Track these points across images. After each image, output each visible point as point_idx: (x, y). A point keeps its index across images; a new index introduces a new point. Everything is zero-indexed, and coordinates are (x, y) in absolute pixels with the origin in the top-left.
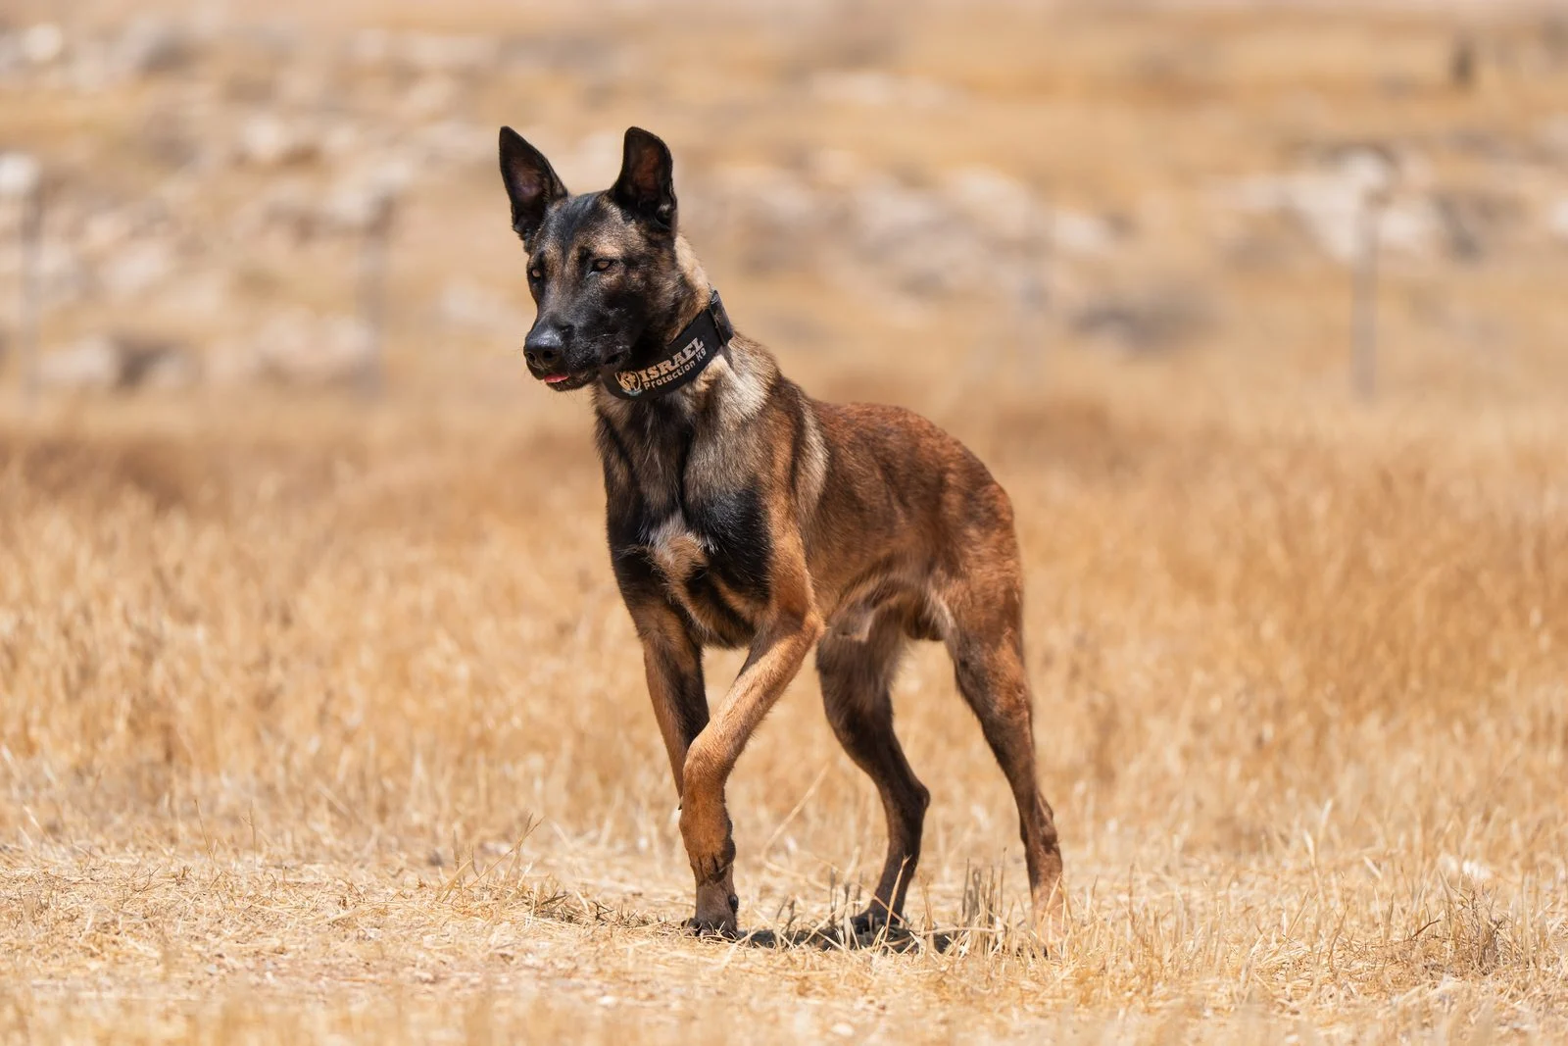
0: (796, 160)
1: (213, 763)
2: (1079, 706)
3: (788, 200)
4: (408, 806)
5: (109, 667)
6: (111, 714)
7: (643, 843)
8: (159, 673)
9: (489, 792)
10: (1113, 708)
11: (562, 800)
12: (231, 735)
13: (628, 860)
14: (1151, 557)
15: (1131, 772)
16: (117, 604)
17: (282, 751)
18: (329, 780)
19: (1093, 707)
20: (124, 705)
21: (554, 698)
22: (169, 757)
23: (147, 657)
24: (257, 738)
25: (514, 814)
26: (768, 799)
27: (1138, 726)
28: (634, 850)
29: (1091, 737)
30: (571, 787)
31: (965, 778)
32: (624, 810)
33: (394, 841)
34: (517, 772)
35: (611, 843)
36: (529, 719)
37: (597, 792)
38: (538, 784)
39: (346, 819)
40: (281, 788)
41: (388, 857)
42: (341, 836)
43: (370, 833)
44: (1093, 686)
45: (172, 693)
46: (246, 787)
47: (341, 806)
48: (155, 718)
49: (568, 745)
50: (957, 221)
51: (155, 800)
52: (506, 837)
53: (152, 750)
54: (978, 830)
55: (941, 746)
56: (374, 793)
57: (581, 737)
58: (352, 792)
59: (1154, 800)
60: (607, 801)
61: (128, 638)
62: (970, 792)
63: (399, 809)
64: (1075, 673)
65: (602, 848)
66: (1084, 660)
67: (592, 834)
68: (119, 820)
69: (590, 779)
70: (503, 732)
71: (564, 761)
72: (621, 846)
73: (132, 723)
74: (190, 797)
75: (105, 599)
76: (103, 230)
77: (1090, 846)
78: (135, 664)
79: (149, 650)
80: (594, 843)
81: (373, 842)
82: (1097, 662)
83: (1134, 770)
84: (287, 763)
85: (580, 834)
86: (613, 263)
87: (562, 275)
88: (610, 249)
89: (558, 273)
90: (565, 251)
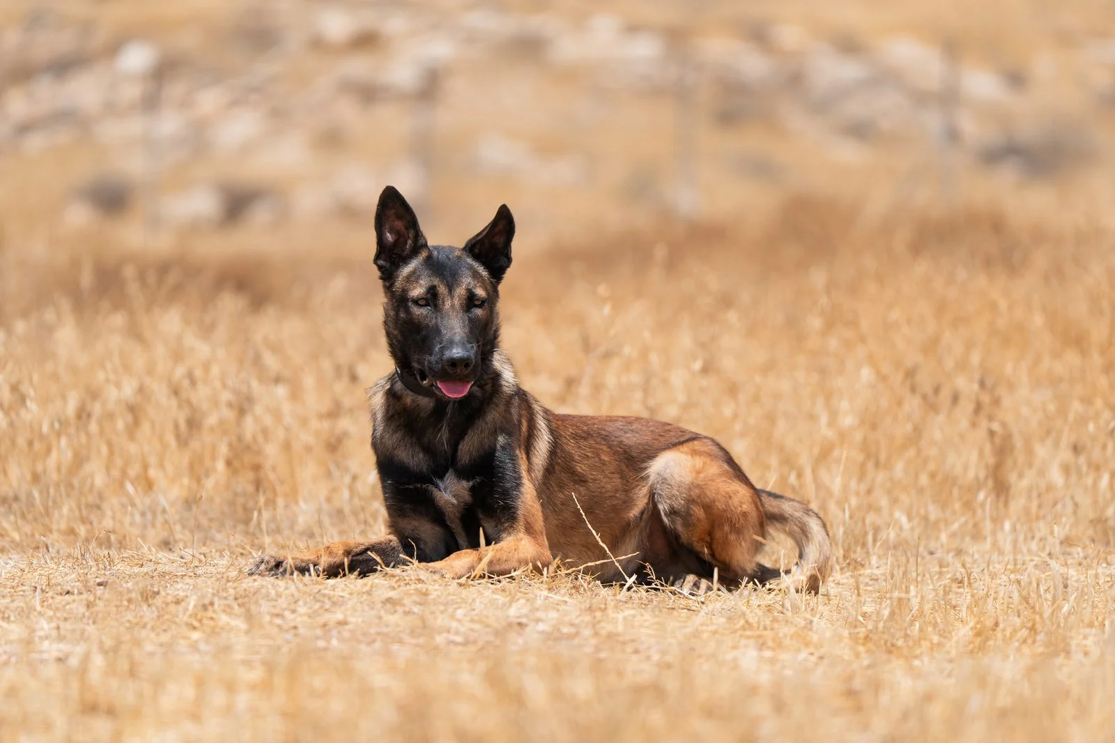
0: (759, 36)
1: (293, 495)
2: (981, 433)
3: (753, 65)
5: (212, 420)
6: (214, 458)
8: (249, 426)
10: (1008, 437)
12: (308, 472)
14: (1038, 320)
15: (1021, 483)
16: (215, 370)
17: (347, 479)
19: (992, 433)
20: (223, 450)
22: (258, 484)
23: (242, 412)
24: (329, 474)
27: (1030, 452)
29: (991, 460)
31: (889, 492)
40: (347, 509)
44: (991, 418)
45: (260, 439)
46: (319, 511)
48: (248, 459)
50: (886, 77)
51: (247, 522)
59: (1040, 506)
61: (226, 396)
64: (978, 408)
66: (986, 399)
73: (229, 463)
74: (275, 520)
75: (207, 367)
77: (989, 540)
78: (230, 415)
79: (242, 407)
82: (996, 402)
83: (1025, 483)
84: (351, 489)
86: (483, 302)
87: (453, 306)
88: (480, 292)
89: (448, 304)
90: (451, 289)
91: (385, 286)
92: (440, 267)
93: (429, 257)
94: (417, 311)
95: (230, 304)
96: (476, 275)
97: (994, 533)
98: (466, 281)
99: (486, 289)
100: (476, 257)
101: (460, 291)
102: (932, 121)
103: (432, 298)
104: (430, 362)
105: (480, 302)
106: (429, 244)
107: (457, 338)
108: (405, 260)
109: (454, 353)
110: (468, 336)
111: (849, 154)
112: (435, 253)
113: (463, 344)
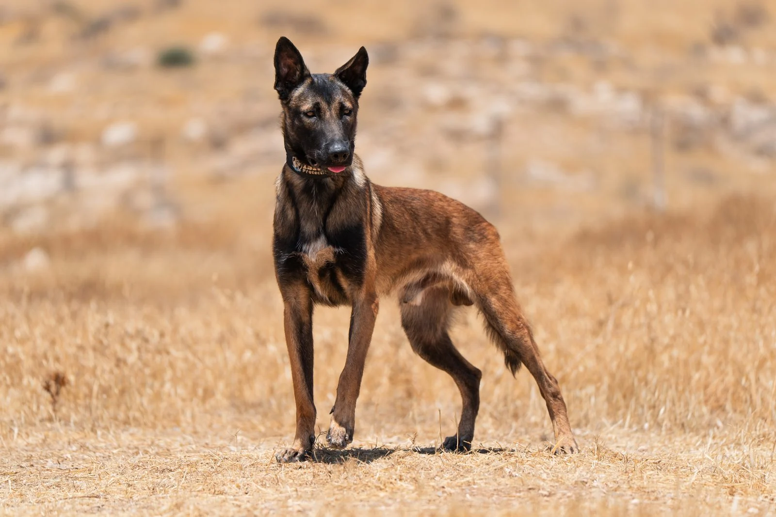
0: (701, 94)
3: (697, 112)
4: (529, 413)
7: (646, 426)
11: (606, 406)
13: (639, 435)
21: (599, 358)
25: (582, 414)
26: (706, 402)
28: (642, 429)
30: (609, 400)
32: (635, 410)
33: (523, 430)
34: (582, 394)
35: (630, 427)
36: (586, 368)
37: (622, 403)
38: (593, 400)
39: (499, 421)
41: (521, 438)
42: (497, 429)
43: (510, 427)
47: (495, 414)
49: (606, 380)
53: (400, 392)
56: (511, 408)
57: (612, 376)
58: (501, 407)
60: (627, 407)
63: (524, 415)
65: (626, 429)
67: (620, 422)
68: (388, 426)
69: (618, 396)
70: (573, 376)
71: (604, 387)
72: (635, 428)
74: (421, 414)
80: (622, 426)
81: (512, 431)
85: (614, 422)
86: (350, 111)
87: (331, 115)
88: (348, 105)
89: (328, 114)
90: (329, 103)
91: (282, 103)
92: (322, 89)
93: (313, 82)
94: (307, 121)
96: (344, 93)
98: (338, 97)
99: (351, 102)
100: (343, 81)
101: (335, 105)
103: (317, 111)
104: (319, 155)
105: (348, 112)
106: (311, 73)
107: (337, 137)
108: (296, 85)
109: (336, 148)
110: (343, 136)
112: (316, 80)
113: (342, 141)
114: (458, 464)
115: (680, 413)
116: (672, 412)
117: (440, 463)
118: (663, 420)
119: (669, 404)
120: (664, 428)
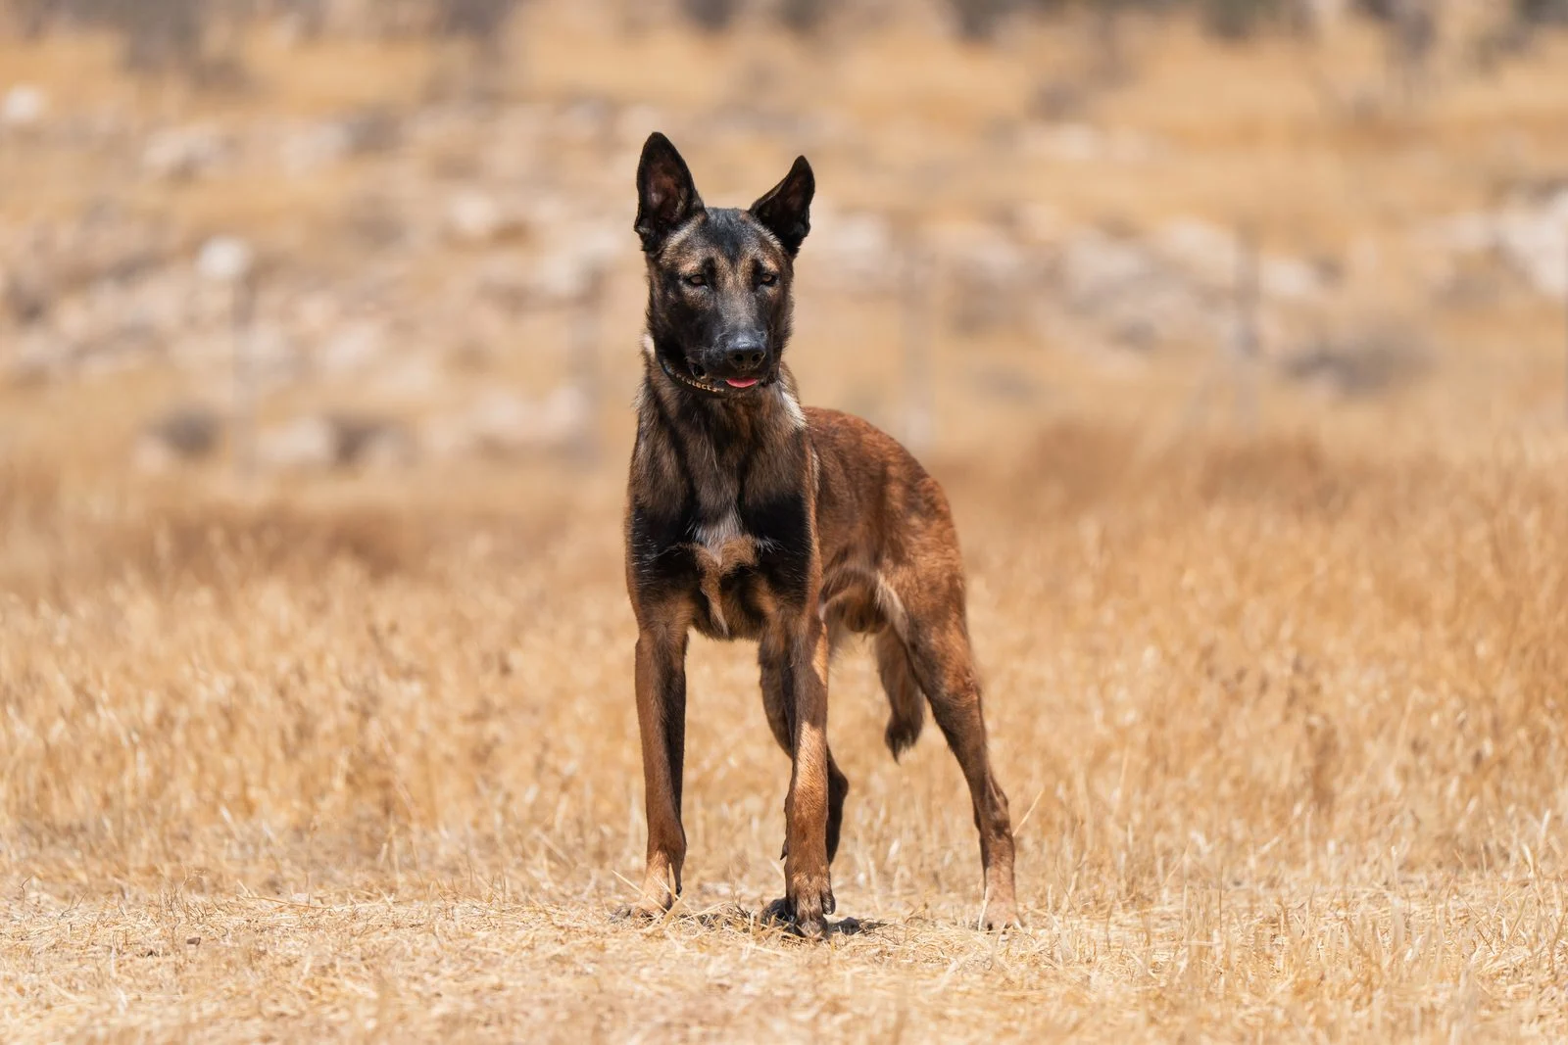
1: (431, 818)
2: (1296, 729)
3: (997, 256)
4: (627, 852)
5: (327, 725)
6: (330, 774)
7: (862, 877)
8: (375, 730)
9: (707, 835)
10: (1330, 733)
12: (449, 788)
14: (1366, 583)
15: (1347, 791)
16: (331, 662)
17: (499, 800)
18: (547, 829)
19: (1310, 729)
20: (343, 763)
22: (387, 807)
23: (365, 715)
24: (476, 792)
25: (732, 852)
27: (1358, 751)
29: (1309, 762)
31: (1182, 804)
33: (612, 884)
34: (735, 814)
38: (756, 823)
39: (562, 863)
40: (499, 837)
42: (559, 883)
43: (588, 877)
44: (1309, 710)
45: (389, 748)
46: (464, 839)
47: (559, 852)
48: (373, 774)
50: (1165, 270)
51: (373, 855)
52: (724, 877)
53: (369, 805)
54: (1198, 853)
55: (1157, 773)
56: (593, 839)
58: (571, 840)
59: (1372, 820)
61: (344, 696)
62: (1190, 817)
63: (618, 854)
64: (1293, 697)
66: (1302, 685)
68: (339, 874)
73: (350, 780)
75: (320, 659)
76: (315, 311)
77: (1309, 866)
78: (350, 719)
79: (366, 709)
81: (592, 885)
82: (1316, 689)
83: (1352, 792)
84: (504, 811)
86: (774, 278)
87: (736, 283)
88: (770, 265)
89: (730, 280)
90: (733, 260)
91: (648, 259)
92: (723, 235)
93: (706, 222)
94: (689, 291)
95: (346, 572)
96: (764, 244)
97: (1315, 854)
98: (752, 250)
99: (777, 262)
100: (765, 223)
101: (744, 264)
102: (1226, 326)
103: (709, 275)
104: (708, 356)
105: (770, 278)
106: (706, 206)
107: (743, 324)
108: (675, 227)
109: (740, 343)
110: (755, 321)
111: (1121, 367)
112: (713, 217)
113: (751, 331)
114: (472, 948)
115: (931, 854)
116: (914, 850)
117: (434, 945)
118: (896, 865)
119: (909, 837)
120: (897, 883)
